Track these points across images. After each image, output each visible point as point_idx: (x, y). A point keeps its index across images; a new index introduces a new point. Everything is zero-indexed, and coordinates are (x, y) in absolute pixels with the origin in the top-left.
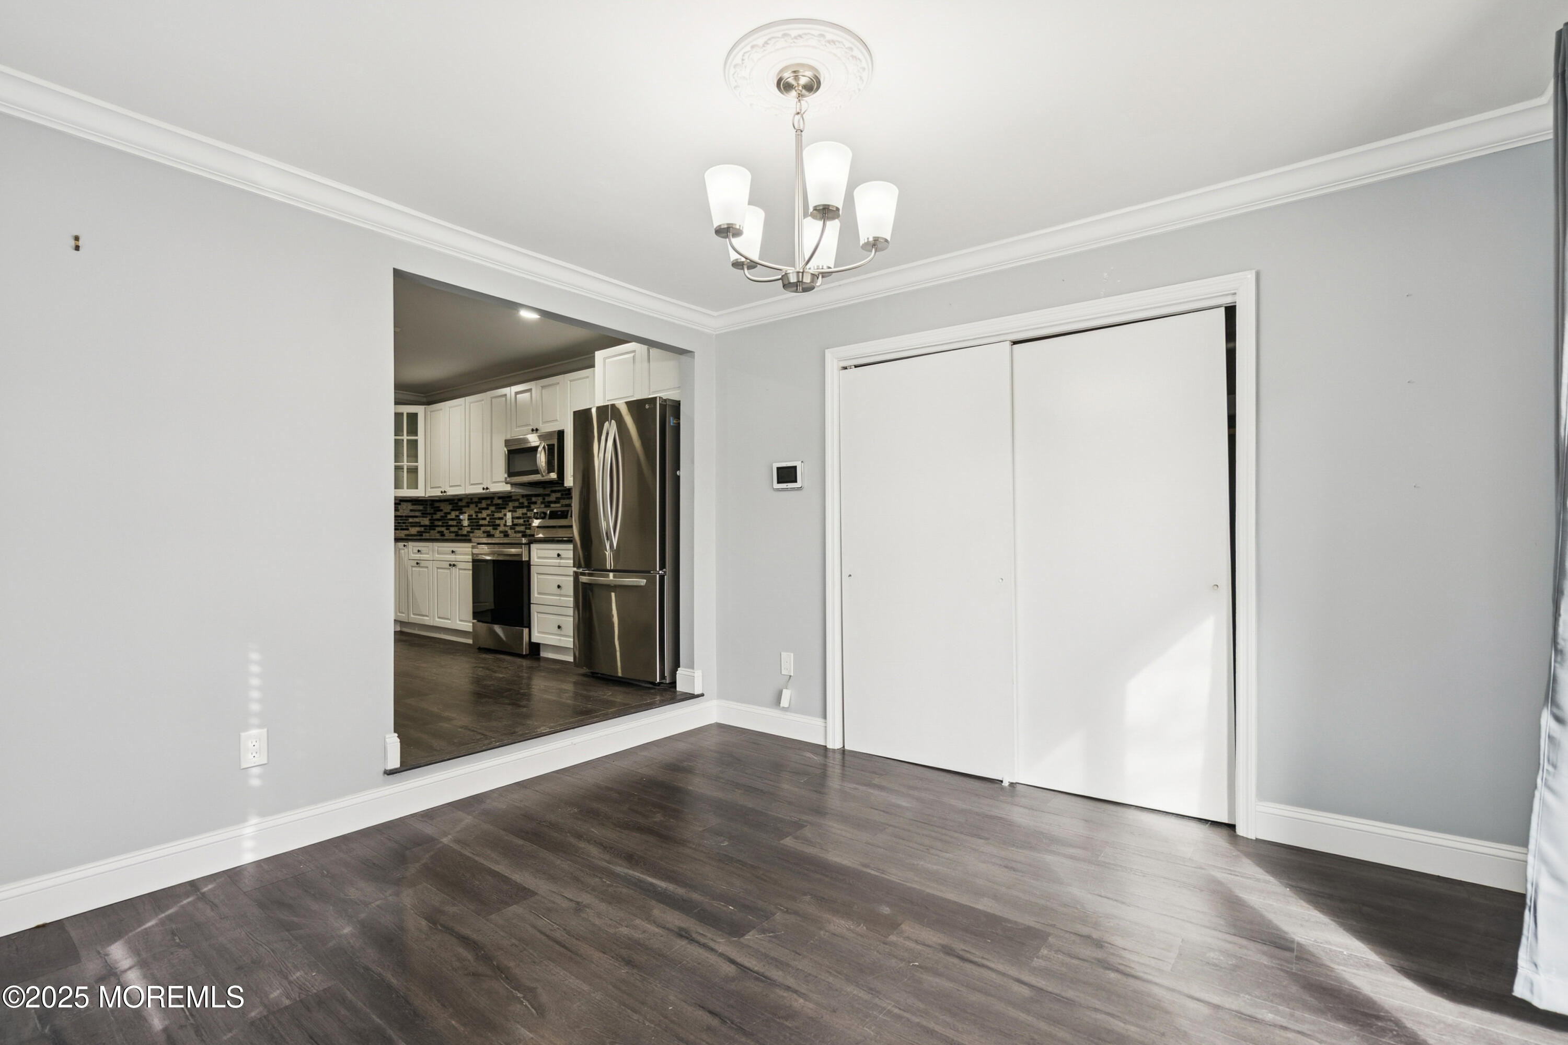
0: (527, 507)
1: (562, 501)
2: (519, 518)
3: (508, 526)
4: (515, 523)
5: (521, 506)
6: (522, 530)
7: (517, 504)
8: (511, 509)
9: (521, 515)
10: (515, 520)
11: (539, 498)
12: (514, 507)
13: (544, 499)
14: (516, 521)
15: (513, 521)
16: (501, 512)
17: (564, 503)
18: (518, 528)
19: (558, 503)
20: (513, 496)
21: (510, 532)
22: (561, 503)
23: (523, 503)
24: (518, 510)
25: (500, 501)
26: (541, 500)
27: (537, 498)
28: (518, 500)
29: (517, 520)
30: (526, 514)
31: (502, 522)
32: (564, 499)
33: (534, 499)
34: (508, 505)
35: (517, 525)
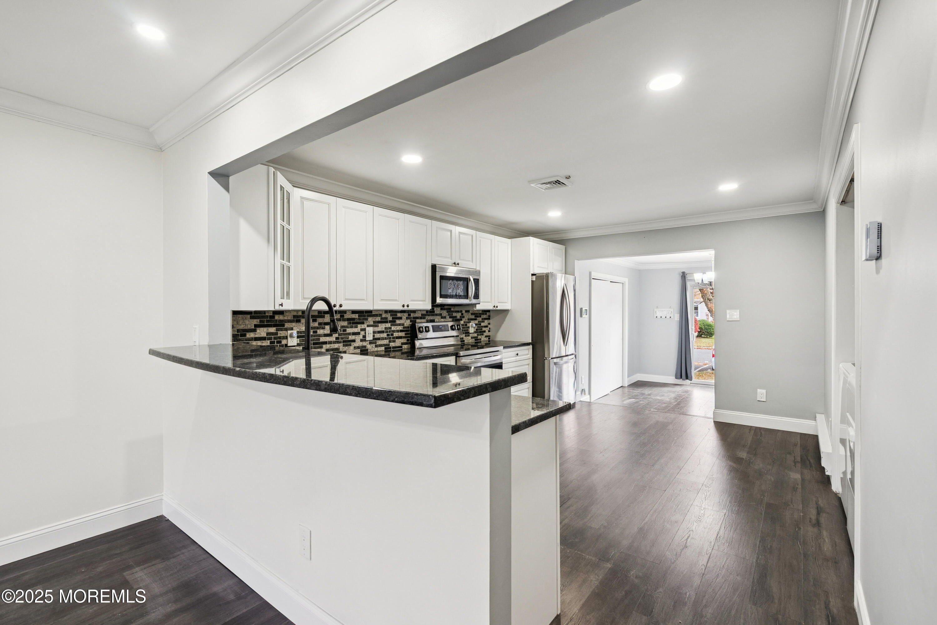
0: (390, 322)
1: (427, 317)
2: (379, 332)
3: (367, 341)
4: (375, 337)
5: (384, 321)
6: (385, 343)
7: (378, 319)
8: (372, 323)
9: (384, 330)
10: (375, 335)
11: (405, 314)
12: (374, 322)
13: (409, 315)
14: (377, 336)
15: (374, 336)
16: (356, 327)
17: (429, 319)
18: (379, 342)
19: (424, 318)
20: (373, 312)
21: (369, 347)
22: (426, 319)
23: (386, 318)
24: (379, 325)
25: (356, 316)
26: (407, 316)
27: (403, 314)
28: (381, 315)
29: (379, 335)
30: (390, 328)
31: (358, 338)
32: (429, 316)
33: (399, 315)
34: (367, 319)
35: (379, 339)
